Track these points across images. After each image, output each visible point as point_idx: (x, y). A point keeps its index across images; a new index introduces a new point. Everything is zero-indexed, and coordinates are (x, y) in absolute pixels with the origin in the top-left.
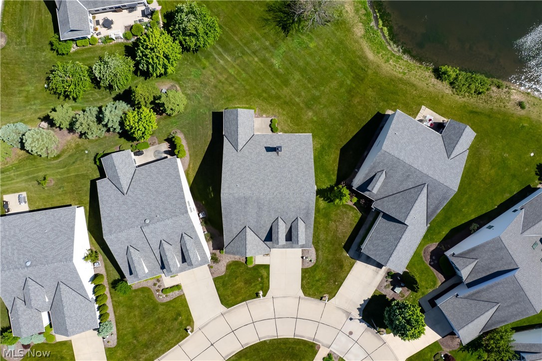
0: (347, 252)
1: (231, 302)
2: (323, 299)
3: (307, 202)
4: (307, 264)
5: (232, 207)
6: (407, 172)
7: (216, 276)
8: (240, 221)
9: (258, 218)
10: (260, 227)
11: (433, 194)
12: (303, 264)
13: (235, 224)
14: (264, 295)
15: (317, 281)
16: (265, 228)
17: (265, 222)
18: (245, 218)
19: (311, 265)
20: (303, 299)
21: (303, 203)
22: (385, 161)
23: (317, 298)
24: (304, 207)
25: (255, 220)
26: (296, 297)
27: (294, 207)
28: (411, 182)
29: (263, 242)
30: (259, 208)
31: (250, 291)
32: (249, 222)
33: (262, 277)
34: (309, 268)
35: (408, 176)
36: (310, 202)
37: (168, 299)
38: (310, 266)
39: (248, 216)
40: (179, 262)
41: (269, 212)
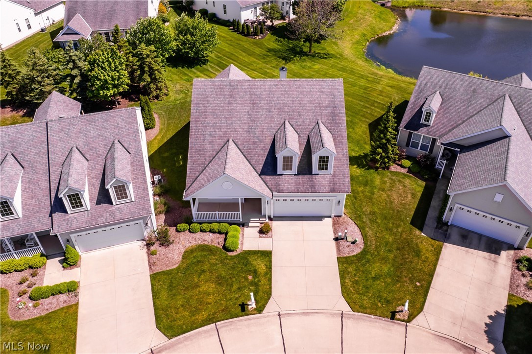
0: (421, 229)
1: (180, 323)
2: (398, 316)
3: (332, 94)
4: (348, 250)
5: (208, 102)
6: (471, 87)
7: (157, 269)
8: (220, 128)
9: (251, 123)
10: (254, 143)
11: (524, 106)
12: (339, 251)
13: (211, 135)
14: (259, 310)
15: (375, 279)
16: (262, 145)
17: (262, 131)
18: (229, 122)
19: (357, 251)
20: (350, 317)
21: (324, 96)
22: (434, 80)
23: (382, 316)
24: (327, 103)
25: (246, 127)
26: (333, 315)
27: (311, 102)
28: (484, 97)
29: (260, 175)
30: (253, 104)
31: (227, 301)
32: (235, 130)
33: (255, 273)
34: (353, 256)
35: (475, 91)
36: (336, 92)
37: (37, 313)
38: (355, 253)
39: (234, 119)
40: (91, 200)
41: (270, 111)
